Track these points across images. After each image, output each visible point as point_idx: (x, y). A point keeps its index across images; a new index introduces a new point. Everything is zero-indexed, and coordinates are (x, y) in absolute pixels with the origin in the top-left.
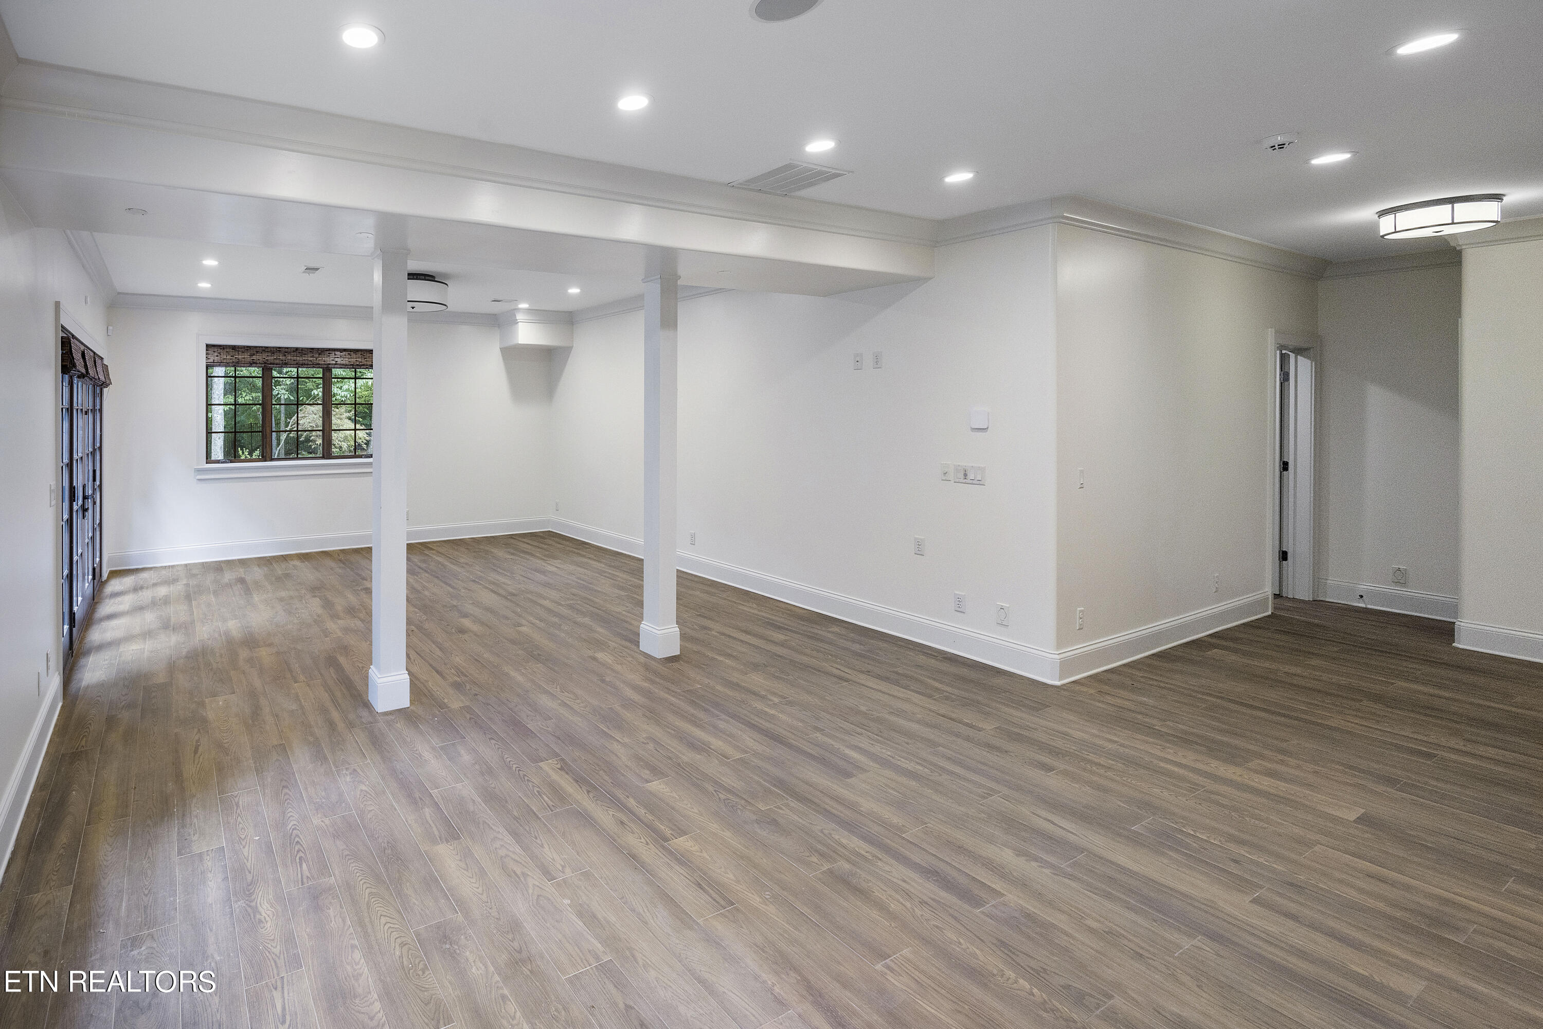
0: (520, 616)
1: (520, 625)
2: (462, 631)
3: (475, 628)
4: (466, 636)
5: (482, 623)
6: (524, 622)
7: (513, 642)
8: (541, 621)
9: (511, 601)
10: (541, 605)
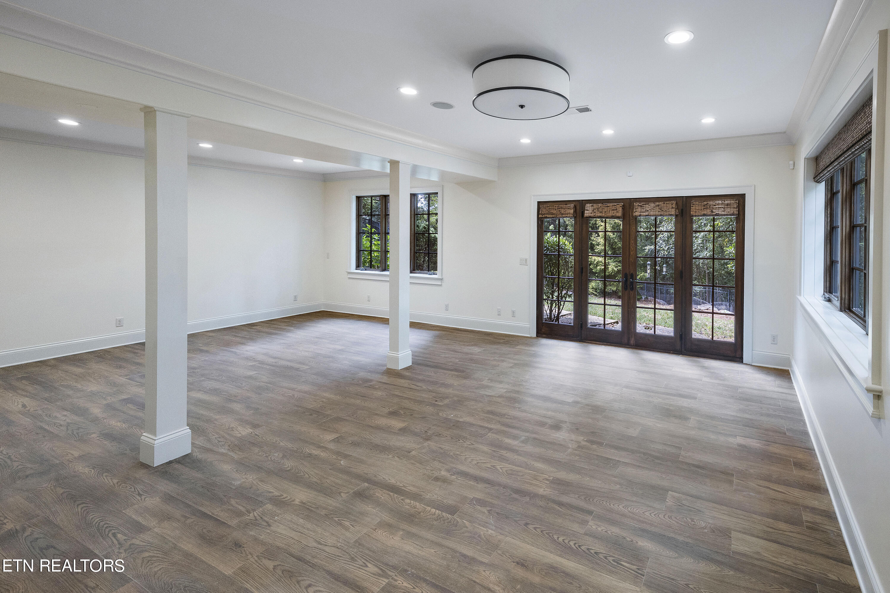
0: (338, 453)
1: (337, 441)
2: (394, 414)
3: (383, 422)
4: (386, 410)
5: (378, 428)
6: (332, 446)
7: (339, 419)
8: (310, 455)
9: (359, 477)
10: (310, 486)
